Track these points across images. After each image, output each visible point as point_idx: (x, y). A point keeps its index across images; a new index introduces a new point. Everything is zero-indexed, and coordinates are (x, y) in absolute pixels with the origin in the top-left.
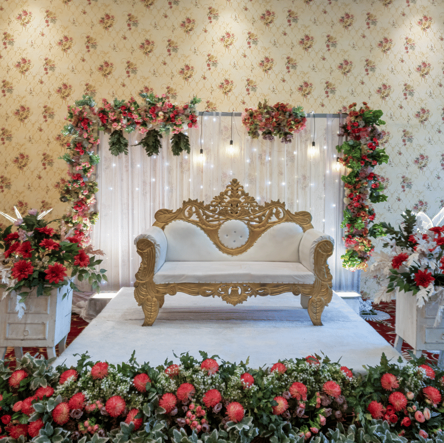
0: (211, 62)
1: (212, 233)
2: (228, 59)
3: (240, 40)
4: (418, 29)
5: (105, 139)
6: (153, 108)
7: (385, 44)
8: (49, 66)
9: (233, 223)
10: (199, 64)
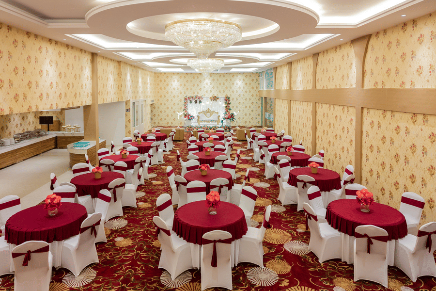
0: (204, 87)
1: (206, 115)
2: (207, 87)
3: (209, 84)
4: (238, 81)
5: (189, 101)
6: (196, 97)
7: (233, 84)
8: (178, 89)
9: (208, 114)
10: (202, 88)
